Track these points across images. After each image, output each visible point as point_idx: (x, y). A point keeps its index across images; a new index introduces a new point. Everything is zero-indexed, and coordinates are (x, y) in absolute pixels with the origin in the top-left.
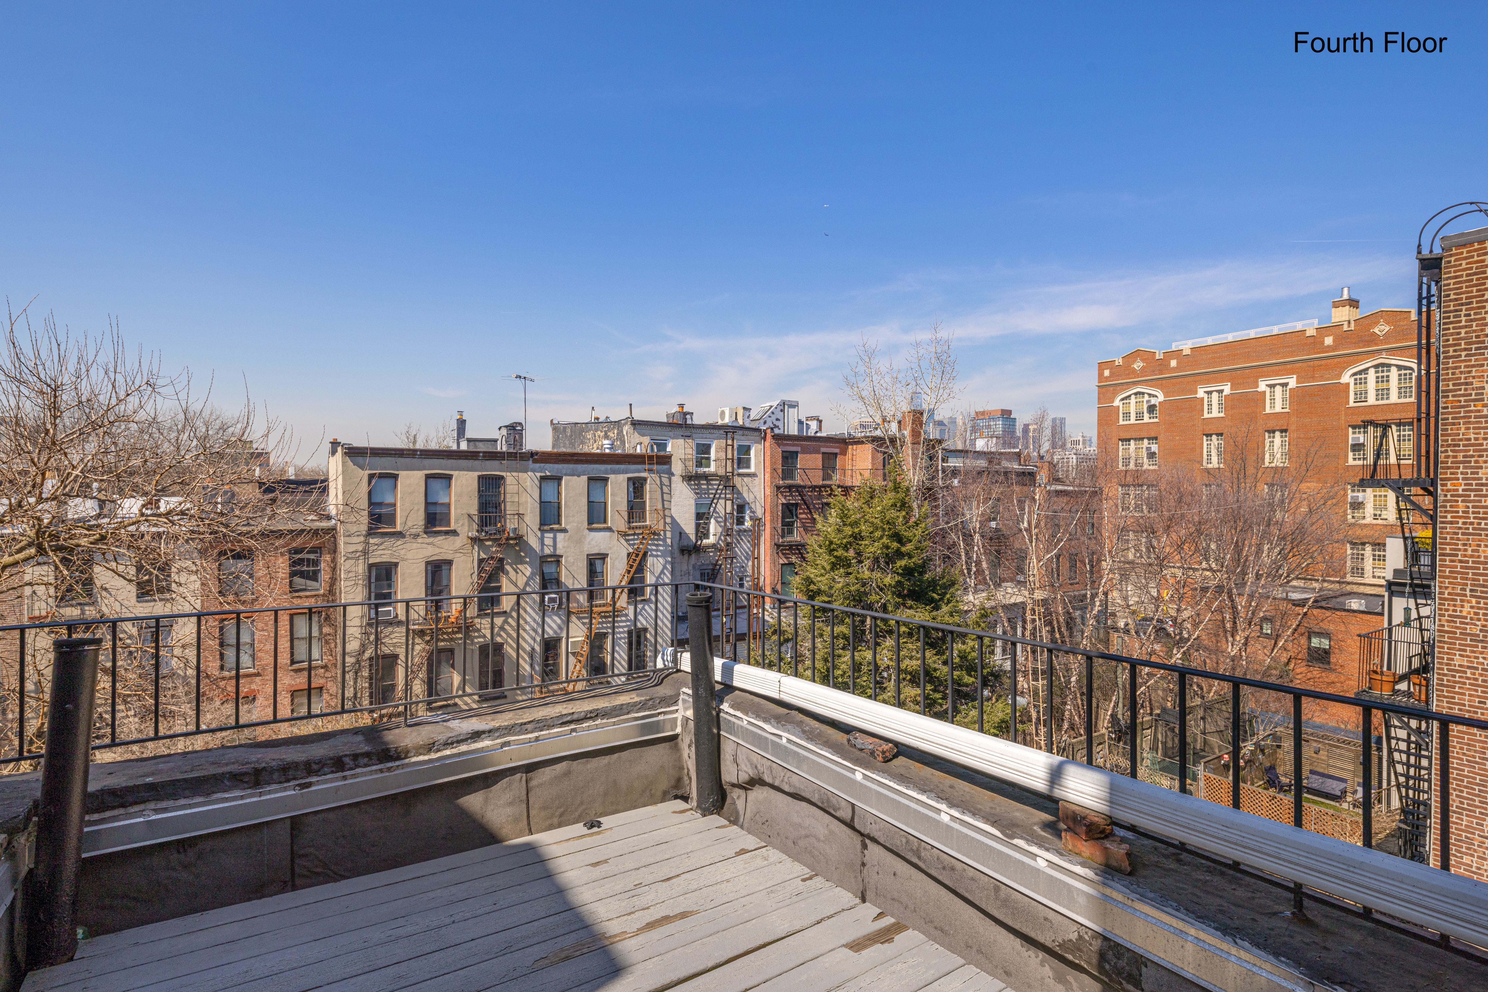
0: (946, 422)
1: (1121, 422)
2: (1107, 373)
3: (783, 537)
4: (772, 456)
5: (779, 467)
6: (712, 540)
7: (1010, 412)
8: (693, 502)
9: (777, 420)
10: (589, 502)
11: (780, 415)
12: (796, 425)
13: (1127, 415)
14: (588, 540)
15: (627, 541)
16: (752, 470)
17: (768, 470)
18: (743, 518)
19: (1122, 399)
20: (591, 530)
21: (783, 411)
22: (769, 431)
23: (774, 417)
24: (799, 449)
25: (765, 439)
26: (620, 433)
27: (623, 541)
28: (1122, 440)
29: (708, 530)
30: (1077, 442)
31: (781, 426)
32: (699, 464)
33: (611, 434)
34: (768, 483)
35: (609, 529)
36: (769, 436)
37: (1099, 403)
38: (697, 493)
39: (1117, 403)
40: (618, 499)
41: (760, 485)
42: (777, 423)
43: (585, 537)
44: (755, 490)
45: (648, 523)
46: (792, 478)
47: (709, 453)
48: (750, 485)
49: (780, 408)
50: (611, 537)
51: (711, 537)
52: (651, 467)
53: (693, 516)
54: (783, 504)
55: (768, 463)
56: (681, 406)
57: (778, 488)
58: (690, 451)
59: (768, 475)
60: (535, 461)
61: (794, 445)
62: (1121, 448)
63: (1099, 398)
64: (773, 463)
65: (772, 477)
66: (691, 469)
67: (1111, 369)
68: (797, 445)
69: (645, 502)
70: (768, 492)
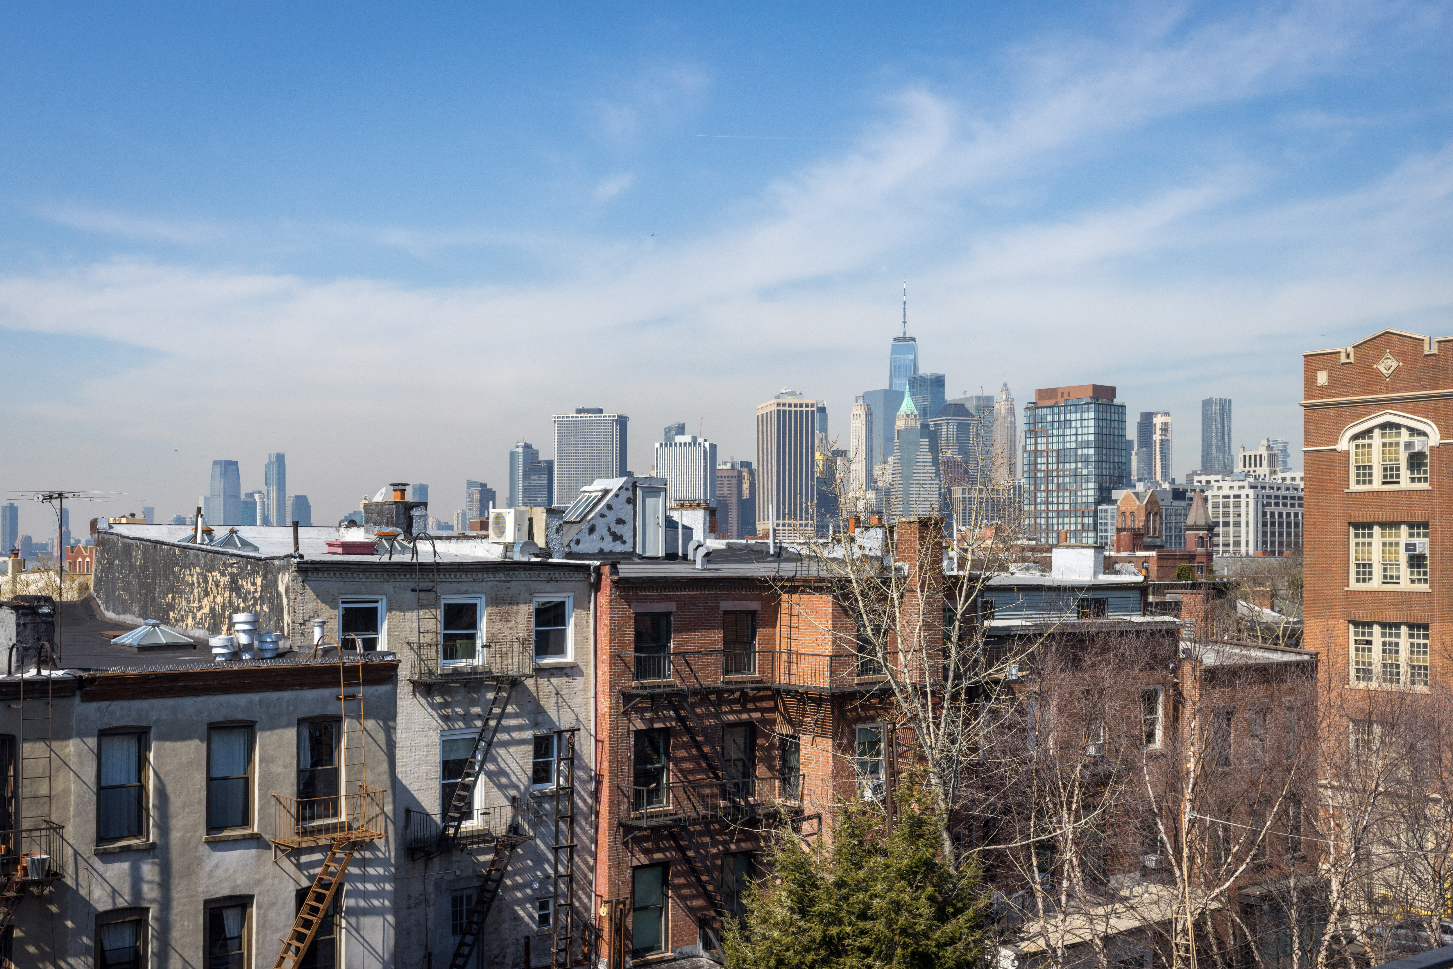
0: (970, 406)
1: (1354, 487)
2: (1322, 378)
3: (636, 805)
4: (614, 627)
5: (630, 653)
6: (475, 823)
7: (1111, 392)
8: (435, 738)
9: (620, 521)
10: (210, 779)
11: (625, 511)
12: (661, 531)
13: (1365, 472)
14: (207, 868)
15: (299, 866)
16: (569, 657)
17: (605, 657)
18: (548, 764)
19: (1355, 437)
20: (214, 844)
21: (632, 501)
22: (606, 570)
23: (611, 517)
24: (672, 607)
25: (596, 587)
26: (270, 586)
27: (288, 865)
28: (1357, 526)
29: (470, 804)
30: (1257, 461)
31: (628, 536)
32: (450, 653)
33: (246, 585)
34: (604, 687)
35: (256, 841)
36: (606, 581)
37: (1307, 443)
38: (446, 718)
39: (1344, 444)
40: (277, 769)
41: (586, 689)
42: (618, 529)
43: (200, 861)
44: (576, 701)
45: (343, 818)
46: (658, 672)
47: (473, 625)
48: (564, 692)
49: (626, 495)
50: (259, 857)
51: (476, 814)
52: (351, 690)
53: (436, 771)
54: (637, 732)
55: (604, 642)
56: (400, 488)
57: (627, 697)
58: (431, 625)
59: (604, 669)
60: (88, 698)
61: (661, 599)
62: (1353, 541)
63: (1307, 433)
64: (615, 643)
65: (614, 674)
66: (432, 665)
67: (1331, 370)
68: (669, 599)
69: (336, 771)
70: (604, 705)
